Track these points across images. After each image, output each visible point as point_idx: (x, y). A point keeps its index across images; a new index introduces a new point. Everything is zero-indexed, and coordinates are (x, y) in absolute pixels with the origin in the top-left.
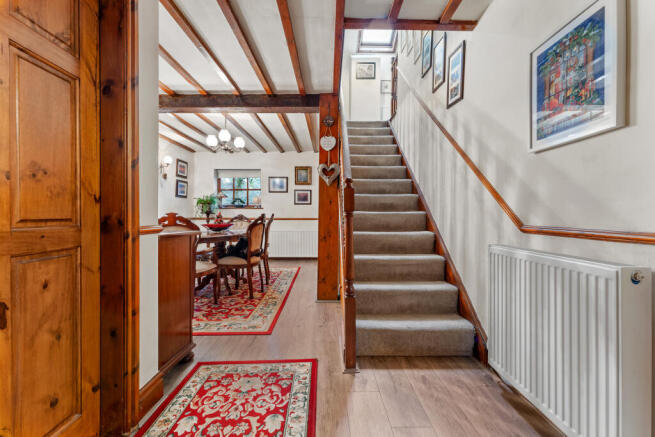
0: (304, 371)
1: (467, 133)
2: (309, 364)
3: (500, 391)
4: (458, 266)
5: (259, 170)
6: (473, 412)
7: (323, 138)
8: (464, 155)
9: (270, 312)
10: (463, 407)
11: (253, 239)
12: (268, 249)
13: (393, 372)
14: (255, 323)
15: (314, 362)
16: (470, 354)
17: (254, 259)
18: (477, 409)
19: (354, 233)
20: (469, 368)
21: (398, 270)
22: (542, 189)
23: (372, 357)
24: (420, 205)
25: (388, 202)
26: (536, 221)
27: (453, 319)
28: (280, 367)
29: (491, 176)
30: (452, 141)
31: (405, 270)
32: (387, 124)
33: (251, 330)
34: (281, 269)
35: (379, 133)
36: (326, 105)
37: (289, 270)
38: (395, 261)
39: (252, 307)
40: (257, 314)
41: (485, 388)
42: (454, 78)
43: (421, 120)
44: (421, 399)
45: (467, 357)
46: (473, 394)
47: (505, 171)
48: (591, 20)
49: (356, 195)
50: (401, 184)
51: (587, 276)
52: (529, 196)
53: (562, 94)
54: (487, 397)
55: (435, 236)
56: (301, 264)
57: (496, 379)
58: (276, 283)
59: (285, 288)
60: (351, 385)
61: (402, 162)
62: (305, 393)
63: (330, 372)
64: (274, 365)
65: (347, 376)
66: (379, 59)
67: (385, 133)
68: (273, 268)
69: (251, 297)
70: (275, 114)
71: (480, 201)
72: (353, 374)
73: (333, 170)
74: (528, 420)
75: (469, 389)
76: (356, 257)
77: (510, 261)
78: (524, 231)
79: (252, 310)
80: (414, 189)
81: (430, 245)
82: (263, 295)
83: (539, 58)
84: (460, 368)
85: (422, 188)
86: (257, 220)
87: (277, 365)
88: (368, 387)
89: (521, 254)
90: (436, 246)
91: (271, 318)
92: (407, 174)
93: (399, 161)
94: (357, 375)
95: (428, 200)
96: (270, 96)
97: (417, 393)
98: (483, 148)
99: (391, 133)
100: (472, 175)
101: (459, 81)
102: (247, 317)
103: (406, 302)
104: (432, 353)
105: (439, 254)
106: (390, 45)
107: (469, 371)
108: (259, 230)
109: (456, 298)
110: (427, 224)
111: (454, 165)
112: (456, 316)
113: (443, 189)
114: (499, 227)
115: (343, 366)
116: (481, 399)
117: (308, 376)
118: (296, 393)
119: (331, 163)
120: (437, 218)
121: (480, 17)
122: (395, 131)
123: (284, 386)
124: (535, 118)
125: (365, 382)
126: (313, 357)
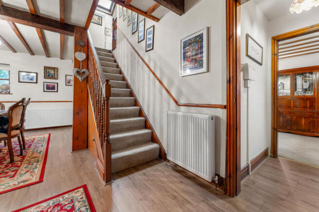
0: (79, 194)
1: (155, 64)
2: (82, 189)
3: (171, 168)
4: (151, 121)
5: (9, 65)
6: (166, 179)
7: (77, 53)
8: (154, 74)
9: (36, 167)
10: (162, 179)
11: (14, 117)
12: (25, 124)
13: (130, 176)
14: (24, 178)
15: (85, 187)
16: (158, 157)
17: (14, 133)
18: (166, 178)
19: (111, 108)
20: (159, 163)
21: (125, 126)
22: (184, 90)
23: (118, 172)
24: (131, 94)
25: (117, 92)
26: (182, 101)
27: (151, 144)
28: (61, 199)
29: (165, 83)
30: (148, 67)
31: (128, 126)
32: (110, 52)
33: (22, 184)
34: (34, 137)
35: (106, 55)
36: (79, 33)
37: (42, 137)
38: (125, 122)
39: (16, 168)
40: (23, 172)
41: (167, 169)
42: (150, 39)
43: (132, 54)
44: (146, 183)
45: (157, 159)
46: (163, 172)
47: (171, 82)
48: (199, 35)
49: (112, 89)
50: (122, 84)
51: (201, 119)
52: (180, 92)
53: (191, 58)
54: (168, 172)
55: (140, 109)
56: (50, 132)
57: (169, 164)
58: (33, 147)
59: (43, 149)
60: (111, 190)
61: (121, 72)
62: (86, 206)
63: (97, 189)
64: (54, 199)
65: (108, 186)
66: (104, 16)
67: (110, 56)
68: (28, 137)
69: (12, 161)
70: (34, 28)
71: (161, 93)
72: (111, 184)
73: (84, 73)
74: (181, 174)
75: (161, 171)
76: (111, 121)
77: (176, 116)
78: (178, 105)
79: (16, 171)
80: (128, 86)
81: (138, 113)
82: (24, 157)
83: (184, 42)
84: (156, 164)
85: (132, 86)
86: (18, 103)
87: (58, 198)
88: (121, 187)
89: (180, 114)
90: (140, 113)
91: (38, 172)
92: (124, 79)
93: (119, 72)
94: (112, 184)
95: (135, 92)
96: (32, 15)
97: (144, 181)
98: (162, 72)
99: (113, 57)
100: (157, 83)
101: (151, 42)
102: (14, 176)
103: (131, 141)
104: (145, 162)
105: (142, 117)
106: (110, 11)
107: (159, 165)
108: (19, 111)
109: (151, 134)
110: (136, 103)
111: (149, 78)
112: (151, 143)
113: (143, 87)
114: (169, 104)
115: (104, 183)
116: (166, 173)
117: (84, 196)
118: (79, 209)
119: (83, 68)
120: (140, 100)
121: (161, 18)
122: (115, 56)
123: (68, 209)
124: (182, 65)
125: (118, 186)
126: (82, 185)
